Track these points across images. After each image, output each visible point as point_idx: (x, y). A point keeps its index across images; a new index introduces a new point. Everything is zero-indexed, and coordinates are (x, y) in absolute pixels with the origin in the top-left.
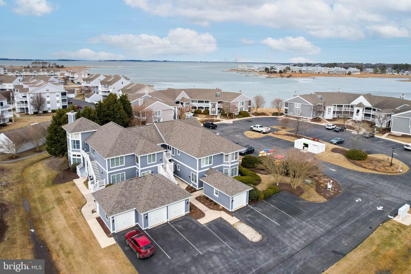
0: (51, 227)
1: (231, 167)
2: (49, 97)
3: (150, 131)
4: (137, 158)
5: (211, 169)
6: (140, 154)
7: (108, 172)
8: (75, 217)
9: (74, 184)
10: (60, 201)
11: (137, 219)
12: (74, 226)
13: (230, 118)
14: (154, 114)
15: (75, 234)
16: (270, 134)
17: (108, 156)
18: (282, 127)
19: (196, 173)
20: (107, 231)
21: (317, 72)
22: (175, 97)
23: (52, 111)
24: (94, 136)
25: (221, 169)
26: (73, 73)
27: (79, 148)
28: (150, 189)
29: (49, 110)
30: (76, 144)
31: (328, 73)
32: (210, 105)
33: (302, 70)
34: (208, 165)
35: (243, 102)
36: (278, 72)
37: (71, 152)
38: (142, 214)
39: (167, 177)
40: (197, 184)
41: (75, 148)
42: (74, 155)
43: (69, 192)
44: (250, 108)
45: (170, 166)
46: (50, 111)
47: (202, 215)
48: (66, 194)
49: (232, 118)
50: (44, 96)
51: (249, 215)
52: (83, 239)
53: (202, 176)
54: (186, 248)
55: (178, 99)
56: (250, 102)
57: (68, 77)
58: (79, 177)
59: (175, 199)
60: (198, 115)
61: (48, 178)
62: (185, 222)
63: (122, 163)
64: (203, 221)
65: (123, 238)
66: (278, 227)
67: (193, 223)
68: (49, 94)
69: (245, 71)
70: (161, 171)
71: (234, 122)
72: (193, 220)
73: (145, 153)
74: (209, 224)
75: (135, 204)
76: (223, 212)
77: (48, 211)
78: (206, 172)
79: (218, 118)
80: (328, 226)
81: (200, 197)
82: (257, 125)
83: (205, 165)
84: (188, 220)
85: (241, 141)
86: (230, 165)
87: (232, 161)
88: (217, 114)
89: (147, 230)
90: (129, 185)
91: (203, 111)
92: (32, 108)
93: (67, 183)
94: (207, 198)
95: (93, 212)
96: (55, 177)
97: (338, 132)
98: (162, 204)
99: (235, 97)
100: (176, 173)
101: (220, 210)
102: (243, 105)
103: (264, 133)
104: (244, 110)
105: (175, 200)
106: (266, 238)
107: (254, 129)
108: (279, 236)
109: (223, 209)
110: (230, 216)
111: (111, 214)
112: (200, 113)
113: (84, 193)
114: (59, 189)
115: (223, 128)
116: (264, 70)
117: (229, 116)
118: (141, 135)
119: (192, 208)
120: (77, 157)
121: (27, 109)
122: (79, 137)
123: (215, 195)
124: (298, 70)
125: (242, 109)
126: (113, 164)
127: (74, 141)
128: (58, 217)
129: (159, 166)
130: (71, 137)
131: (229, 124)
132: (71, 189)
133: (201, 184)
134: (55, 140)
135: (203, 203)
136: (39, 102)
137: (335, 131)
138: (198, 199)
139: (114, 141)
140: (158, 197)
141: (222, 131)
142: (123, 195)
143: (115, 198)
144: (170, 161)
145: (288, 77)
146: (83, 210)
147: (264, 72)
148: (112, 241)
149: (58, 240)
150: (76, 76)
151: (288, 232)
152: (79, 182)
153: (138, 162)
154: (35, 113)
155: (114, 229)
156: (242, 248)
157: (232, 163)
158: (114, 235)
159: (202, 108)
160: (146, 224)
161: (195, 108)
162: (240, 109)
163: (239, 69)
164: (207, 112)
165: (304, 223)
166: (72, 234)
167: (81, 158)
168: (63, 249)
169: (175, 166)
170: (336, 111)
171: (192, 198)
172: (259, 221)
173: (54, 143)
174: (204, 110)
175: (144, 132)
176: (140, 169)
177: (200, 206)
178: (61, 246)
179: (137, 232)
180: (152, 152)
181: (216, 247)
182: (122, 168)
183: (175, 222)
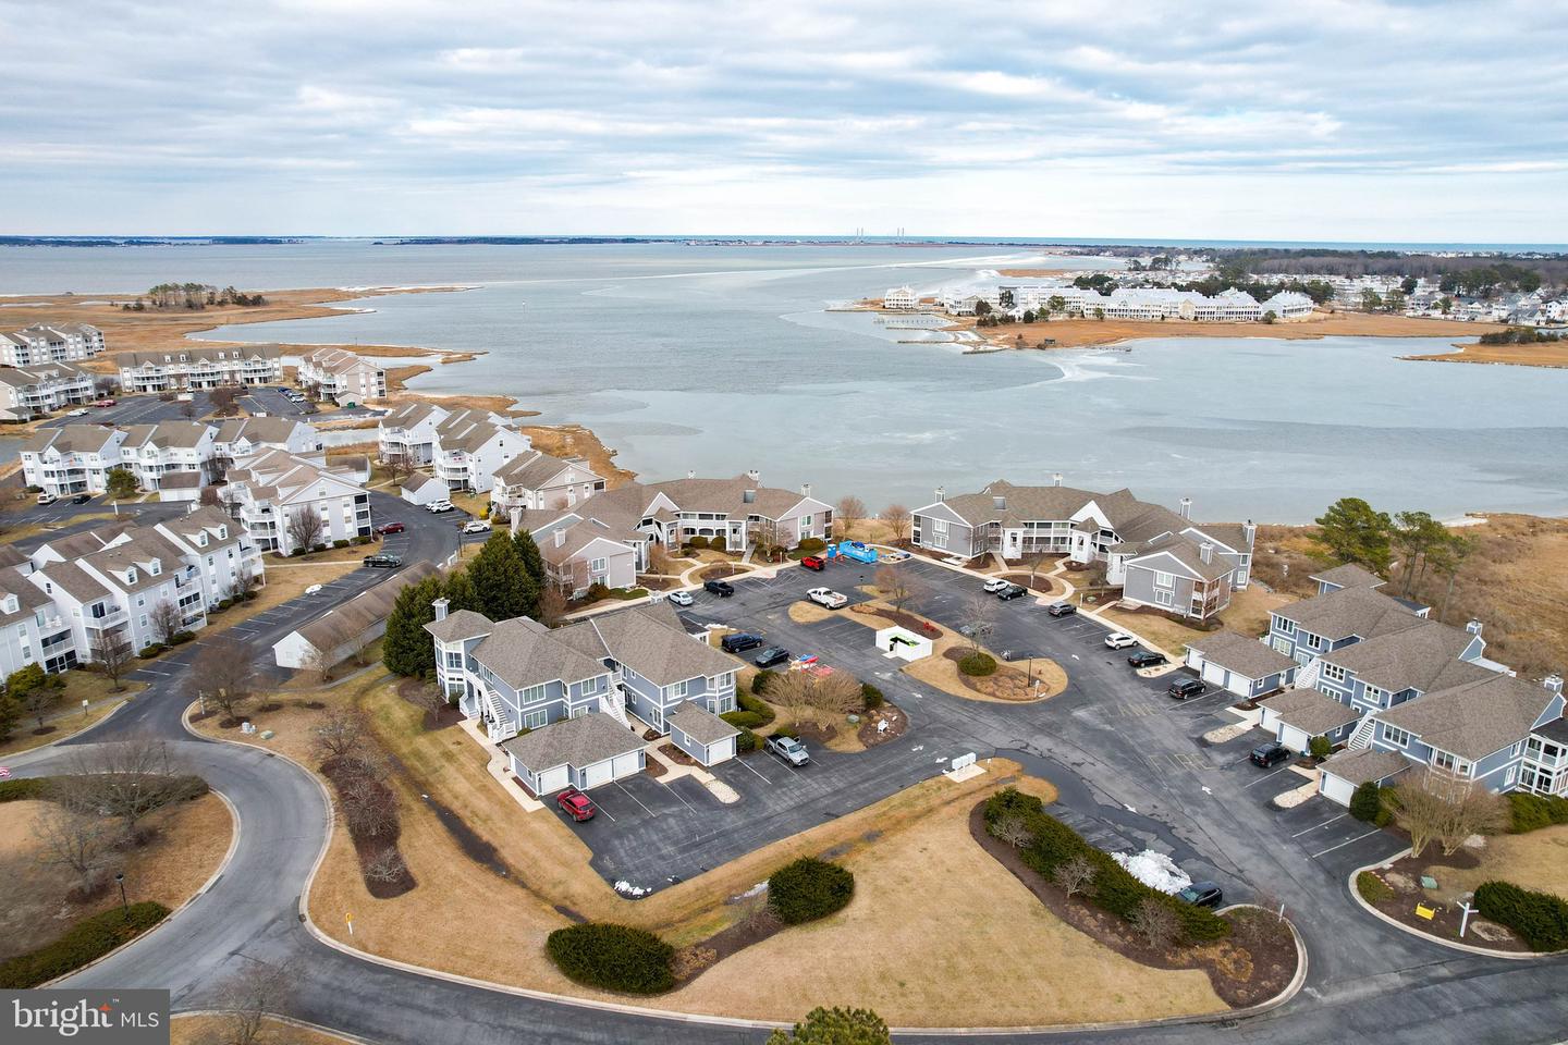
0: (450, 791)
1: (720, 697)
2: (326, 509)
3: (584, 634)
4: (565, 687)
5: (685, 702)
6: (570, 681)
7: (520, 711)
8: (481, 778)
9: (462, 730)
10: (449, 756)
11: (571, 778)
12: (484, 789)
13: (774, 561)
14: (590, 569)
15: (488, 799)
16: (845, 612)
17: (521, 685)
18: (882, 588)
19: (659, 709)
20: (531, 794)
21: (1158, 314)
22: (641, 508)
23: (334, 543)
24: (487, 646)
25: (702, 703)
26: (331, 371)
27: (460, 666)
28: (588, 736)
29: (327, 542)
30: (455, 659)
31: (1196, 318)
32: (726, 525)
33: (1107, 307)
34: (680, 696)
35: (809, 518)
36: (1019, 318)
37: (445, 673)
38: (578, 770)
39: (613, 715)
40: (662, 726)
41: (452, 666)
42: (450, 679)
43: (459, 743)
44: (828, 530)
45: (619, 698)
46: (330, 545)
47: (664, 771)
48: (455, 747)
49: (776, 561)
50: (316, 508)
51: (732, 771)
52: (501, 803)
53: (669, 713)
54: (636, 810)
55: (649, 512)
56: (828, 514)
57: (317, 385)
58: (466, 718)
59: (623, 749)
60: (698, 551)
61: (412, 721)
62: (638, 781)
63: (541, 695)
64: (662, 780)
65: (554, 802)
66: (767, 786)
67: (650, 781)
68: (325, 502)
69: (909, 310)
70: (604, 706)
71: (779, 573)
72: (650, 778)
73: (577, 678)
74: (671, 784)
75: (567, 757)
76: (695, 768)
77: (436, 771)
78: (677, 708)
79: (745, 562)
80: (841, 785)
81: (665, 746)
82: (819, 590)
83: (674, 695)
84: (642, 778)
85: (775, 631)
86: (717, 695)
87: (721, 688)
88: (744, 549)
89: (585, 791)
90: (558, 731)
91: (710, 538)
92: (290, 538)
93: (449, 728)
94: (676, 748)
95: (505, 770)
96: (423, 717)
97: (1006, 599)
98: (605, 757)
99: (788, 507)
100: (630, 707)
101: (692, 765)
102: (809, 523)
103: (831, 608)
104: (812, 536)
105: (623, 751)
106: (744, 799)
107: (814, 596)
108: (764, 798)
109: (696, 764)
110: (704, 773)
111: (537, 770)
112: (705, 545)
113: (483, 744)
114: (439, 737)
115: (752, 593)
116: (973, 309)
117: (771, 554)
118: (569, 644)
119: (649, 761)
120: (456, 682)
121: (275, 540)
122: (459, 648)
123: (686, 742)
124: (1092, 307)
125: (808, 533)
126: (527, 699)
127: (451, 654)
128: (455, 779)
129: (602, 699)
130: (443, 648)
131: (765, 580)
132: (460, 738)
133: (667, 727)
134: (402, 646)
135: (667, 755)
136: (307, 526)
137: (1000, 597)
138: (662, 749)
139: (526, 660)
140: (599, 747)
141: (743, 604)
142: (550, 745)
143: (540, 750)
144: (620, 687)
145: (1040, 347)
146: (489, 767)
147: (974, 315)
148: (540, 805)
149: (466, 807)
150: (341, 381)
151: (779, 792)
152: (470, 725)
153: (566, 693)
154: (298, 553)
155: (540, 791)
156: (708, 809)
157: (720, 691)
158: (541, 798)
159: (709, 531)
160: (584, 783)
161: (693, 531)
162: (803, 534)
163: (887, 304)
164: (719, 544)
165: (809, 780)
166: (483, 798)
167: (465, 683)
168: (477, 816)
169: (628, 698)
170: (1035, 536)
171: (651, 748)
172: (743, 779)
173: (402, 653)
174: (715, 536)
175: (574, 637)
176: (570, 704)
177: (663, 759)
178: (472, 812)
179: (572, 793)
180: (590, 676)
181: (675, 809)
182: (542, 704)
183: (624, 781)
